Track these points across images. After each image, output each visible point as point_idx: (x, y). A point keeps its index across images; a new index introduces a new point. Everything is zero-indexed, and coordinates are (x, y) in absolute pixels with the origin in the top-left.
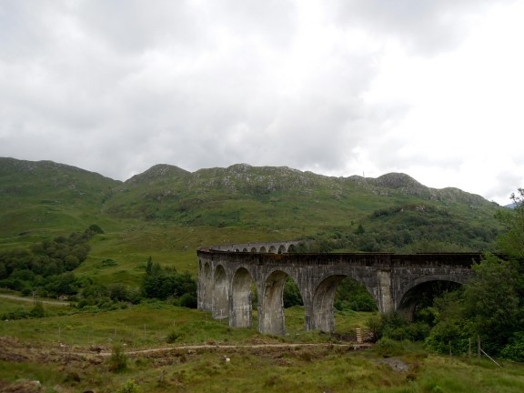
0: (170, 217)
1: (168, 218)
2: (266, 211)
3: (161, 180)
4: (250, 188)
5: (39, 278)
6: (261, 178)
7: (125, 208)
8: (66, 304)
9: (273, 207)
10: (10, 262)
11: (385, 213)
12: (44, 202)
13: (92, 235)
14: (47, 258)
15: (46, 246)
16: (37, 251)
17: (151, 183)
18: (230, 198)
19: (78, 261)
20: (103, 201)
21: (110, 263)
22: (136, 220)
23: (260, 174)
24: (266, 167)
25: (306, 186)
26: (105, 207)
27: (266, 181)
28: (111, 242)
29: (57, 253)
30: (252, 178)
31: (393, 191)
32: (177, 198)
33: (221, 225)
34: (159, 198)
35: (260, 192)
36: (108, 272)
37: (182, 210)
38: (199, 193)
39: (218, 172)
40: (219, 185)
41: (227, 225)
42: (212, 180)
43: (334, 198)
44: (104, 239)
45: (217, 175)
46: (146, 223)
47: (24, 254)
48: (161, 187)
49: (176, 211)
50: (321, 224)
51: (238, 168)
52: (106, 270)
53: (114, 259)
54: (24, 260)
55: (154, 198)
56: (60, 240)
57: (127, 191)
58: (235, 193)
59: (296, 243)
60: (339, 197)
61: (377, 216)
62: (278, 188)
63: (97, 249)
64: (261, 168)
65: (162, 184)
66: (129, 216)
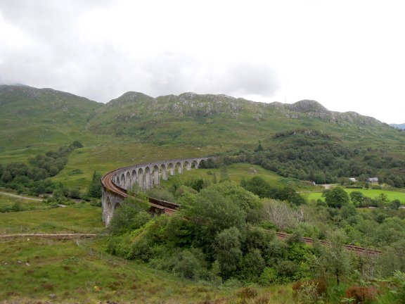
0: (133, 134)
1: (131, 134)
2: (199, 131)
3: (130, 105)
4: (193, 112)
5: (31, 182)
6: (202, 104)
7: (102, 126)
8: (41, 200)
9: (206, 128)
10: (13, 170)
11: (282, 135)
12: (45, 121)
13: (72, 150)
14: (37, 168)
15: (39, 158)
16: (32, 162)
17: (123, 107)
18: (177, 120)
19: (58, 170)
20: (88, 121)
21: (78, 172)
22: (109, 136)
23: (202, 101)
24: (208, 95)
25: (235, 111)
26: (89, 124)
27: (206, 106)
28: (84, 155)
29: (45, 163)
30: (195, 104)
31: (302, 115)
32: (139, 119)
33: (161, 144)
34: (127, 119)
35: (200, 115)
36: (75, 178)
37: (142, 129)
38: (156, 115)
39: (172, 99)
40: (171, 109)
41: (165, 143)
42: (166, 106)
43: (255, 120)
44: (80, 152)
45: (170, 101)
46: (115, 139)
47: (23, 165)
48: (129, 110)
49: (138, 129)
50: (237, 142)
51: (186, 96)
52: (74, 176)
53: (81, 169)
54: (22, 169)
55: (123, 119)
56: (49, 154)
57: (106, 112)
58: (182, 115)
59: (206, 159)
60: (258, 120)
61: (278, 137)
62: (214, 112)
63: (73, 160)
64: (204, 96)
65: (130, 107)
66: (104, 133)
